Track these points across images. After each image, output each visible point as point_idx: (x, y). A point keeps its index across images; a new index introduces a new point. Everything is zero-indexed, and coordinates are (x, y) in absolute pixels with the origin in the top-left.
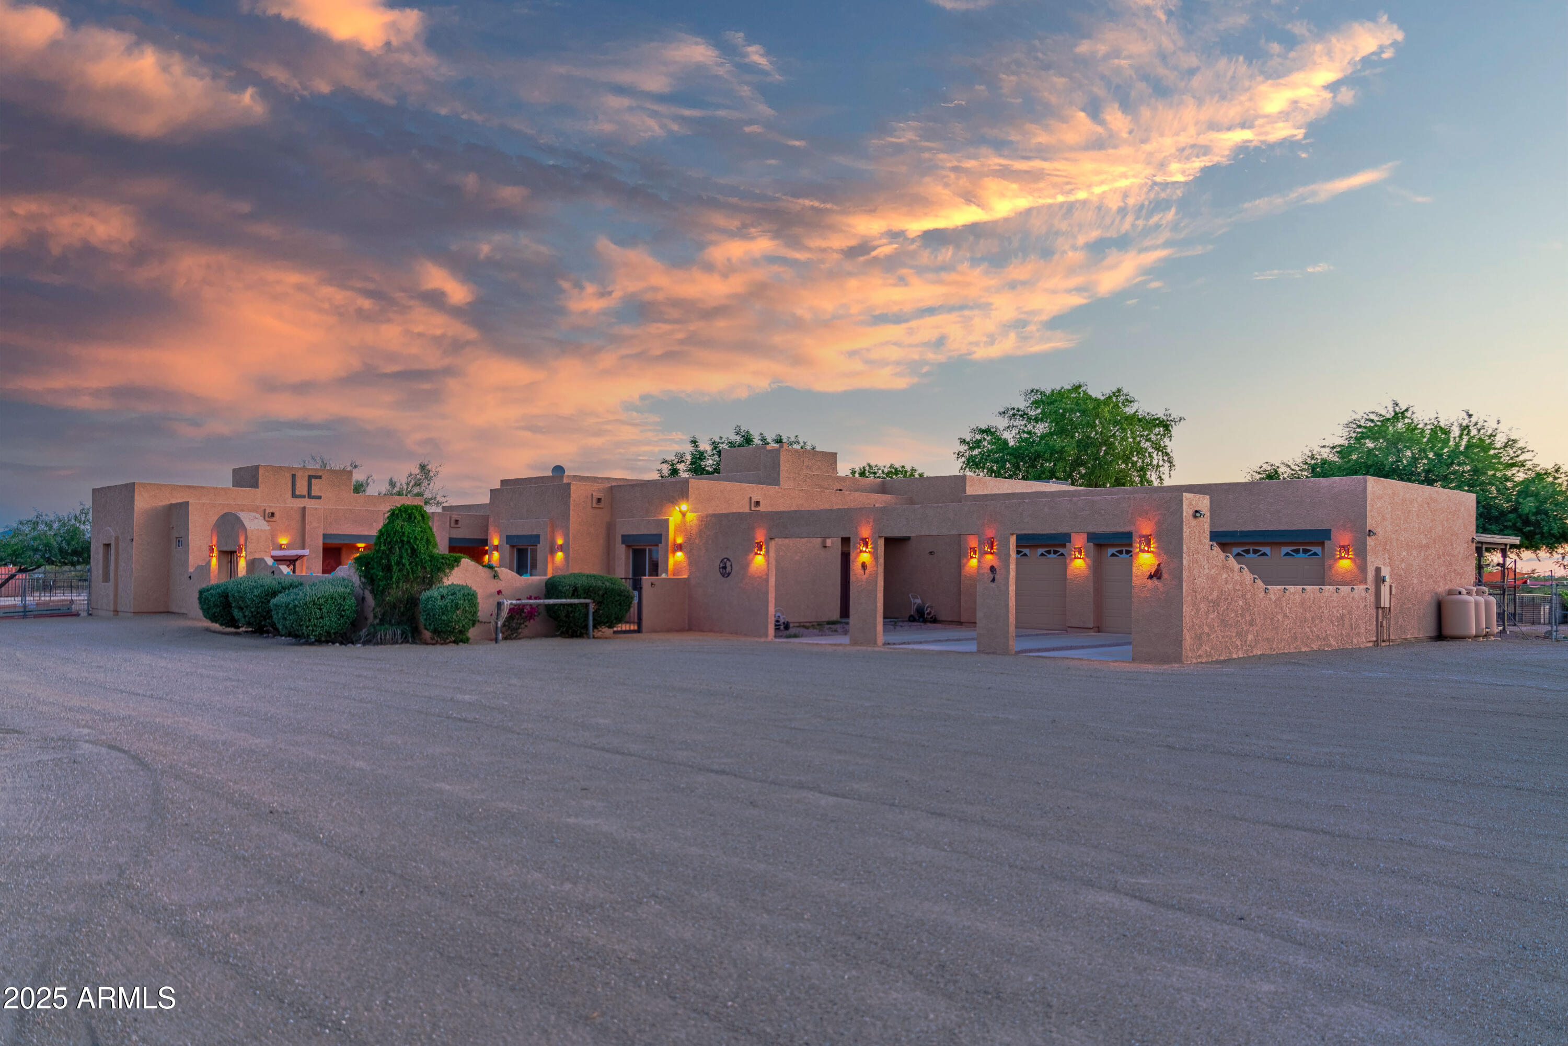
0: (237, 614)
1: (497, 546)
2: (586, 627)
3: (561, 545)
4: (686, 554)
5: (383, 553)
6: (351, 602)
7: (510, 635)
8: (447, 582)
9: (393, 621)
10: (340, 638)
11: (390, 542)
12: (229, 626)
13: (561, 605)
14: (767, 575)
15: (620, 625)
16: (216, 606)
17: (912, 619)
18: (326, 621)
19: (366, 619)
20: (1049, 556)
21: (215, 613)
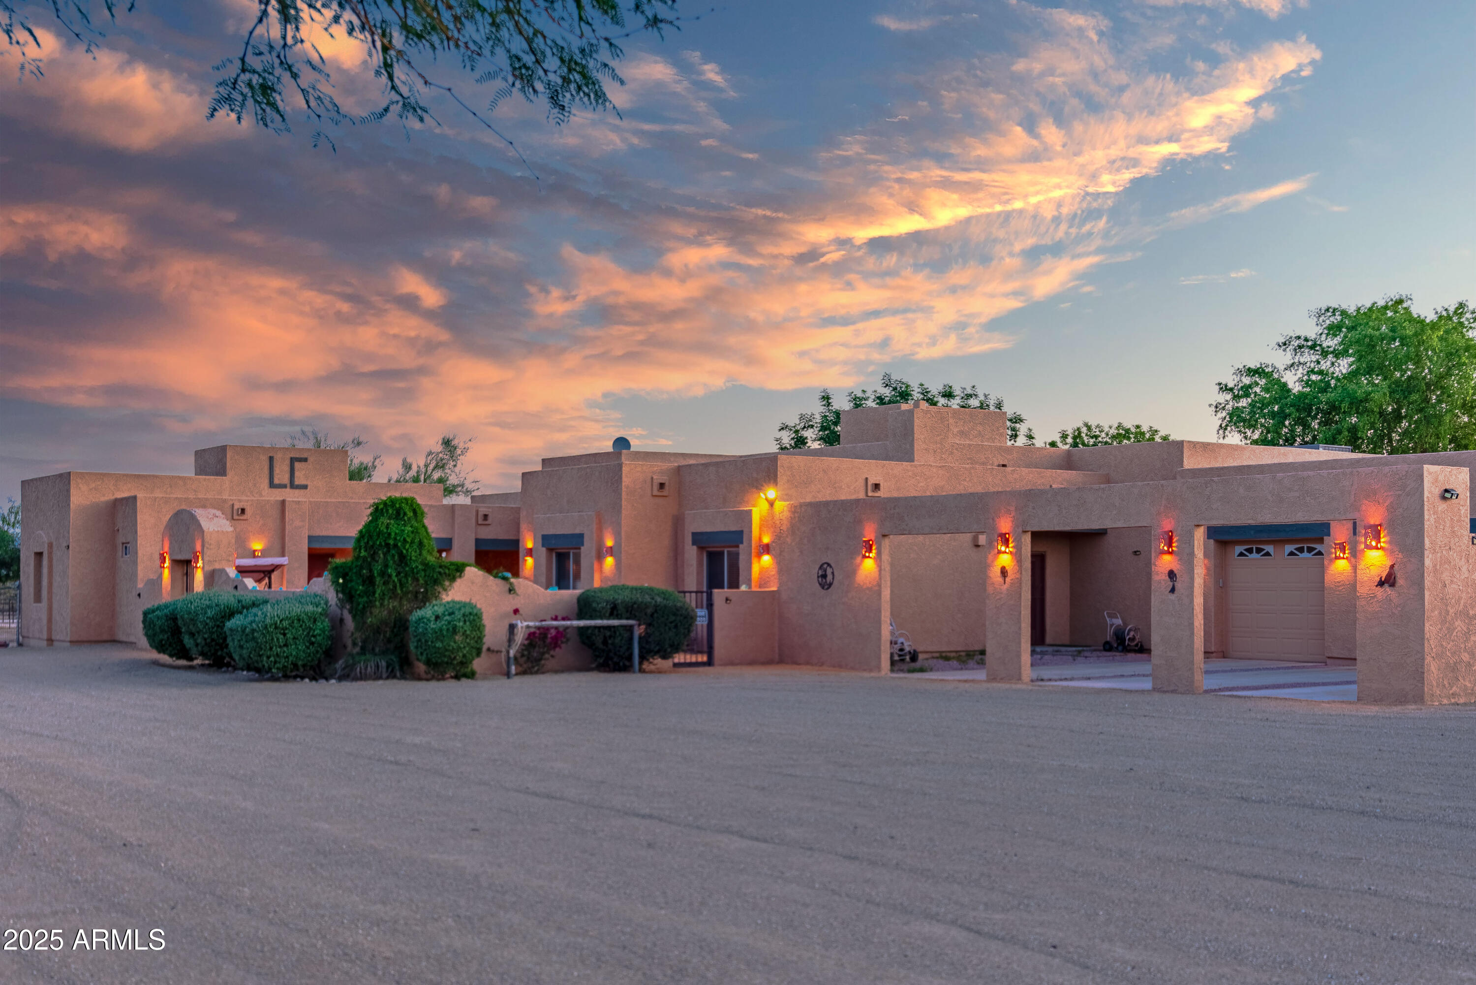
0: (188, 641)
1: (531, 549)
2: (630, 658)
3: (611, 548)
4: (774, 557)
5: (364, 561)
6: (325, 624)
7: (529, 668)
8: (447, 598)
9: (377, 650)
10: (312, 672)
11: (372, 546)
12: (179, 658)
13: (595, 627)
14: (879, 585)
15: (677, 655)
16: (162, 631)
17: (1108, 647)
18: (292, 650)
19: (345, 647)
20: (1301, 555)
21: (161, 641)
